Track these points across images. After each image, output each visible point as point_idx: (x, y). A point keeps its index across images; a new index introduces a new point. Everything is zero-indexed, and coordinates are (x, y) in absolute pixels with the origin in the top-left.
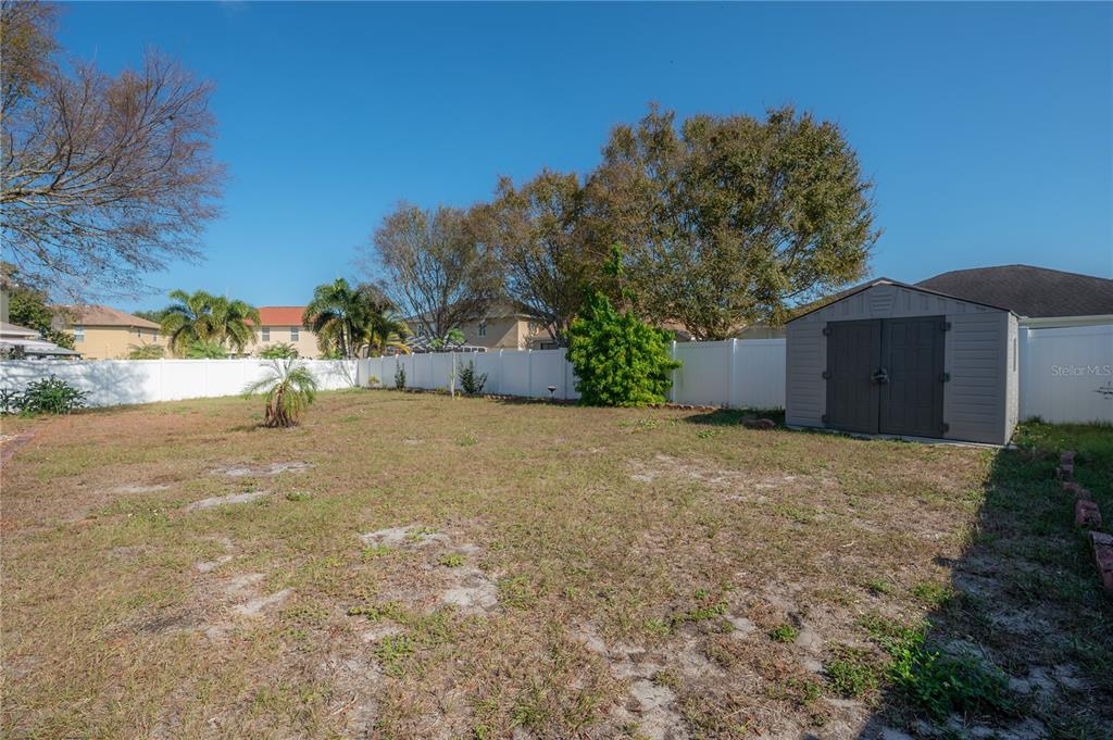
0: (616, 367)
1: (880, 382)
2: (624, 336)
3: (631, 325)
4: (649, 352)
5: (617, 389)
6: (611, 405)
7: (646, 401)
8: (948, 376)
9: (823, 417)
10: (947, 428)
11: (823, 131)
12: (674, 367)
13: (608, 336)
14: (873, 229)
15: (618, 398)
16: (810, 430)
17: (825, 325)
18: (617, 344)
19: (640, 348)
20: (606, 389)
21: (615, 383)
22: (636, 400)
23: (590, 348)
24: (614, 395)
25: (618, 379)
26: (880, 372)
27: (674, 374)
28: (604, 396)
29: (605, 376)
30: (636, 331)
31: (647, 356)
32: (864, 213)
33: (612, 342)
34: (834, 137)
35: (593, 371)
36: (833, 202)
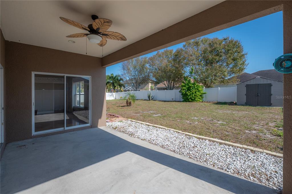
0: (193, 93)
1: (258, 96)
2: (194, 87)
3: (196, 84)
4: (200, 90)
5: (193, 98)
6: (191, 102)
7: (199, 101)
8: (272, 94)
9: (245, 103)
10: (272, 104)
11: (236, 42)
12: (204, 93)
13: (190, 87)
14: (246, 63)
15: (193, 100)
16: (243, 105)
17: (246, 85)
18: (193, 89)
19: (197, 89)
20: (191, 98)
21: (193, 97)
22: (197, 101)
23: (186, 89)
24: (192, 99)
25: (193, 96)
26: (258, 94)
27: (204, 95)
28: (190, 100)
29: (190, 95)
30: (197, 86)
31: (199, 91)
32: (244, 59)
33: (191, 88)
34: (239, 44)
35: (187, 95)
36: (238, 58)
